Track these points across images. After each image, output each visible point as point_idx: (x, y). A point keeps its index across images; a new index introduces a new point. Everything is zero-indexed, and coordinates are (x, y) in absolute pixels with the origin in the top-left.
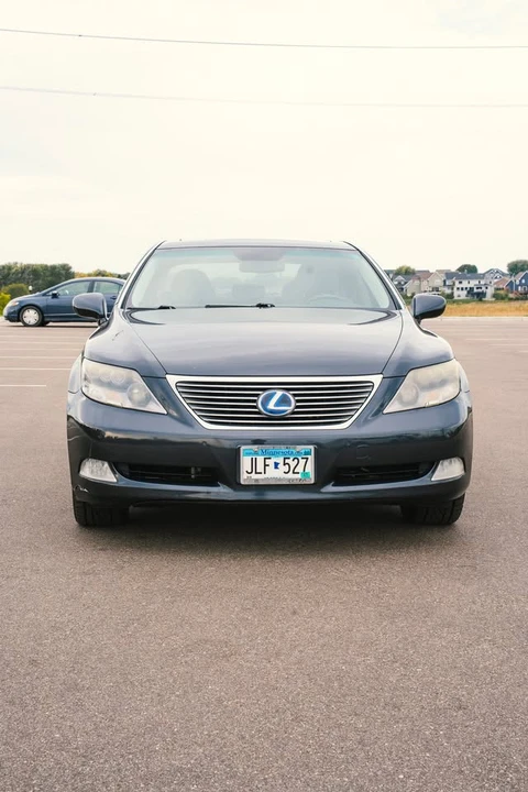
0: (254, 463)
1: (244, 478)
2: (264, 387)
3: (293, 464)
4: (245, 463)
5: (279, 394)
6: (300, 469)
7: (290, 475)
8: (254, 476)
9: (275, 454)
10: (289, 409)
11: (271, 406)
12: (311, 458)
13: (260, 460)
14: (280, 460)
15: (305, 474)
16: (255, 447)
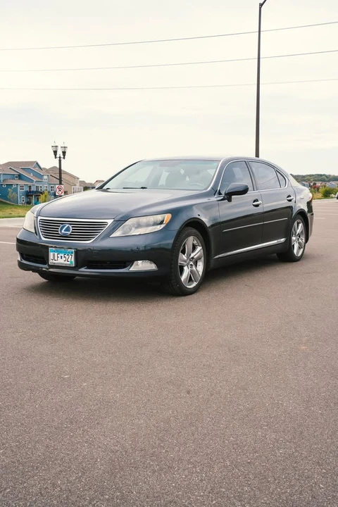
0: (54, 255)
1: (51, 262)
2: (63, 223)
3: (67, 257)
4: (51, 255)
5: (67, 225)
6: (69, 260)
7: (66, 262)
8: (54, 262)
9: (61, 252)
10: (69, 233)
11: (63, 231)
12: (73, 255)
13: (56, 254)
14: (63, 255)
15: (71, 262)
16: (54, 249)
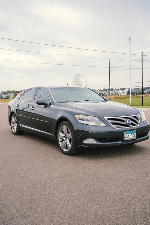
1: (126, 139)
2: (125, 118)
3: (133, 135)
4: (125, 135)
5: (128, 120)
6: (134, 136)
7: (133, 137)
8: (127, 138)
9: (130, 133)
10: (130, 123)
11: (127, 122)
12: (136, 133)
13: (128, 134)
14: (131, 134)
15: (135, 137)
16: (127, 132)
